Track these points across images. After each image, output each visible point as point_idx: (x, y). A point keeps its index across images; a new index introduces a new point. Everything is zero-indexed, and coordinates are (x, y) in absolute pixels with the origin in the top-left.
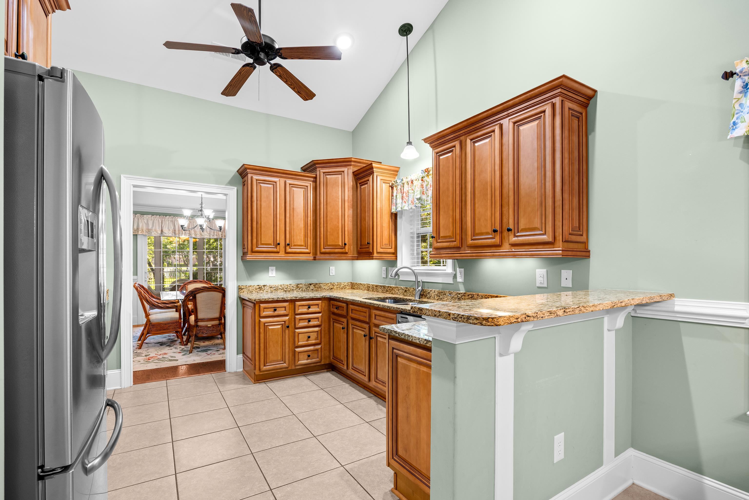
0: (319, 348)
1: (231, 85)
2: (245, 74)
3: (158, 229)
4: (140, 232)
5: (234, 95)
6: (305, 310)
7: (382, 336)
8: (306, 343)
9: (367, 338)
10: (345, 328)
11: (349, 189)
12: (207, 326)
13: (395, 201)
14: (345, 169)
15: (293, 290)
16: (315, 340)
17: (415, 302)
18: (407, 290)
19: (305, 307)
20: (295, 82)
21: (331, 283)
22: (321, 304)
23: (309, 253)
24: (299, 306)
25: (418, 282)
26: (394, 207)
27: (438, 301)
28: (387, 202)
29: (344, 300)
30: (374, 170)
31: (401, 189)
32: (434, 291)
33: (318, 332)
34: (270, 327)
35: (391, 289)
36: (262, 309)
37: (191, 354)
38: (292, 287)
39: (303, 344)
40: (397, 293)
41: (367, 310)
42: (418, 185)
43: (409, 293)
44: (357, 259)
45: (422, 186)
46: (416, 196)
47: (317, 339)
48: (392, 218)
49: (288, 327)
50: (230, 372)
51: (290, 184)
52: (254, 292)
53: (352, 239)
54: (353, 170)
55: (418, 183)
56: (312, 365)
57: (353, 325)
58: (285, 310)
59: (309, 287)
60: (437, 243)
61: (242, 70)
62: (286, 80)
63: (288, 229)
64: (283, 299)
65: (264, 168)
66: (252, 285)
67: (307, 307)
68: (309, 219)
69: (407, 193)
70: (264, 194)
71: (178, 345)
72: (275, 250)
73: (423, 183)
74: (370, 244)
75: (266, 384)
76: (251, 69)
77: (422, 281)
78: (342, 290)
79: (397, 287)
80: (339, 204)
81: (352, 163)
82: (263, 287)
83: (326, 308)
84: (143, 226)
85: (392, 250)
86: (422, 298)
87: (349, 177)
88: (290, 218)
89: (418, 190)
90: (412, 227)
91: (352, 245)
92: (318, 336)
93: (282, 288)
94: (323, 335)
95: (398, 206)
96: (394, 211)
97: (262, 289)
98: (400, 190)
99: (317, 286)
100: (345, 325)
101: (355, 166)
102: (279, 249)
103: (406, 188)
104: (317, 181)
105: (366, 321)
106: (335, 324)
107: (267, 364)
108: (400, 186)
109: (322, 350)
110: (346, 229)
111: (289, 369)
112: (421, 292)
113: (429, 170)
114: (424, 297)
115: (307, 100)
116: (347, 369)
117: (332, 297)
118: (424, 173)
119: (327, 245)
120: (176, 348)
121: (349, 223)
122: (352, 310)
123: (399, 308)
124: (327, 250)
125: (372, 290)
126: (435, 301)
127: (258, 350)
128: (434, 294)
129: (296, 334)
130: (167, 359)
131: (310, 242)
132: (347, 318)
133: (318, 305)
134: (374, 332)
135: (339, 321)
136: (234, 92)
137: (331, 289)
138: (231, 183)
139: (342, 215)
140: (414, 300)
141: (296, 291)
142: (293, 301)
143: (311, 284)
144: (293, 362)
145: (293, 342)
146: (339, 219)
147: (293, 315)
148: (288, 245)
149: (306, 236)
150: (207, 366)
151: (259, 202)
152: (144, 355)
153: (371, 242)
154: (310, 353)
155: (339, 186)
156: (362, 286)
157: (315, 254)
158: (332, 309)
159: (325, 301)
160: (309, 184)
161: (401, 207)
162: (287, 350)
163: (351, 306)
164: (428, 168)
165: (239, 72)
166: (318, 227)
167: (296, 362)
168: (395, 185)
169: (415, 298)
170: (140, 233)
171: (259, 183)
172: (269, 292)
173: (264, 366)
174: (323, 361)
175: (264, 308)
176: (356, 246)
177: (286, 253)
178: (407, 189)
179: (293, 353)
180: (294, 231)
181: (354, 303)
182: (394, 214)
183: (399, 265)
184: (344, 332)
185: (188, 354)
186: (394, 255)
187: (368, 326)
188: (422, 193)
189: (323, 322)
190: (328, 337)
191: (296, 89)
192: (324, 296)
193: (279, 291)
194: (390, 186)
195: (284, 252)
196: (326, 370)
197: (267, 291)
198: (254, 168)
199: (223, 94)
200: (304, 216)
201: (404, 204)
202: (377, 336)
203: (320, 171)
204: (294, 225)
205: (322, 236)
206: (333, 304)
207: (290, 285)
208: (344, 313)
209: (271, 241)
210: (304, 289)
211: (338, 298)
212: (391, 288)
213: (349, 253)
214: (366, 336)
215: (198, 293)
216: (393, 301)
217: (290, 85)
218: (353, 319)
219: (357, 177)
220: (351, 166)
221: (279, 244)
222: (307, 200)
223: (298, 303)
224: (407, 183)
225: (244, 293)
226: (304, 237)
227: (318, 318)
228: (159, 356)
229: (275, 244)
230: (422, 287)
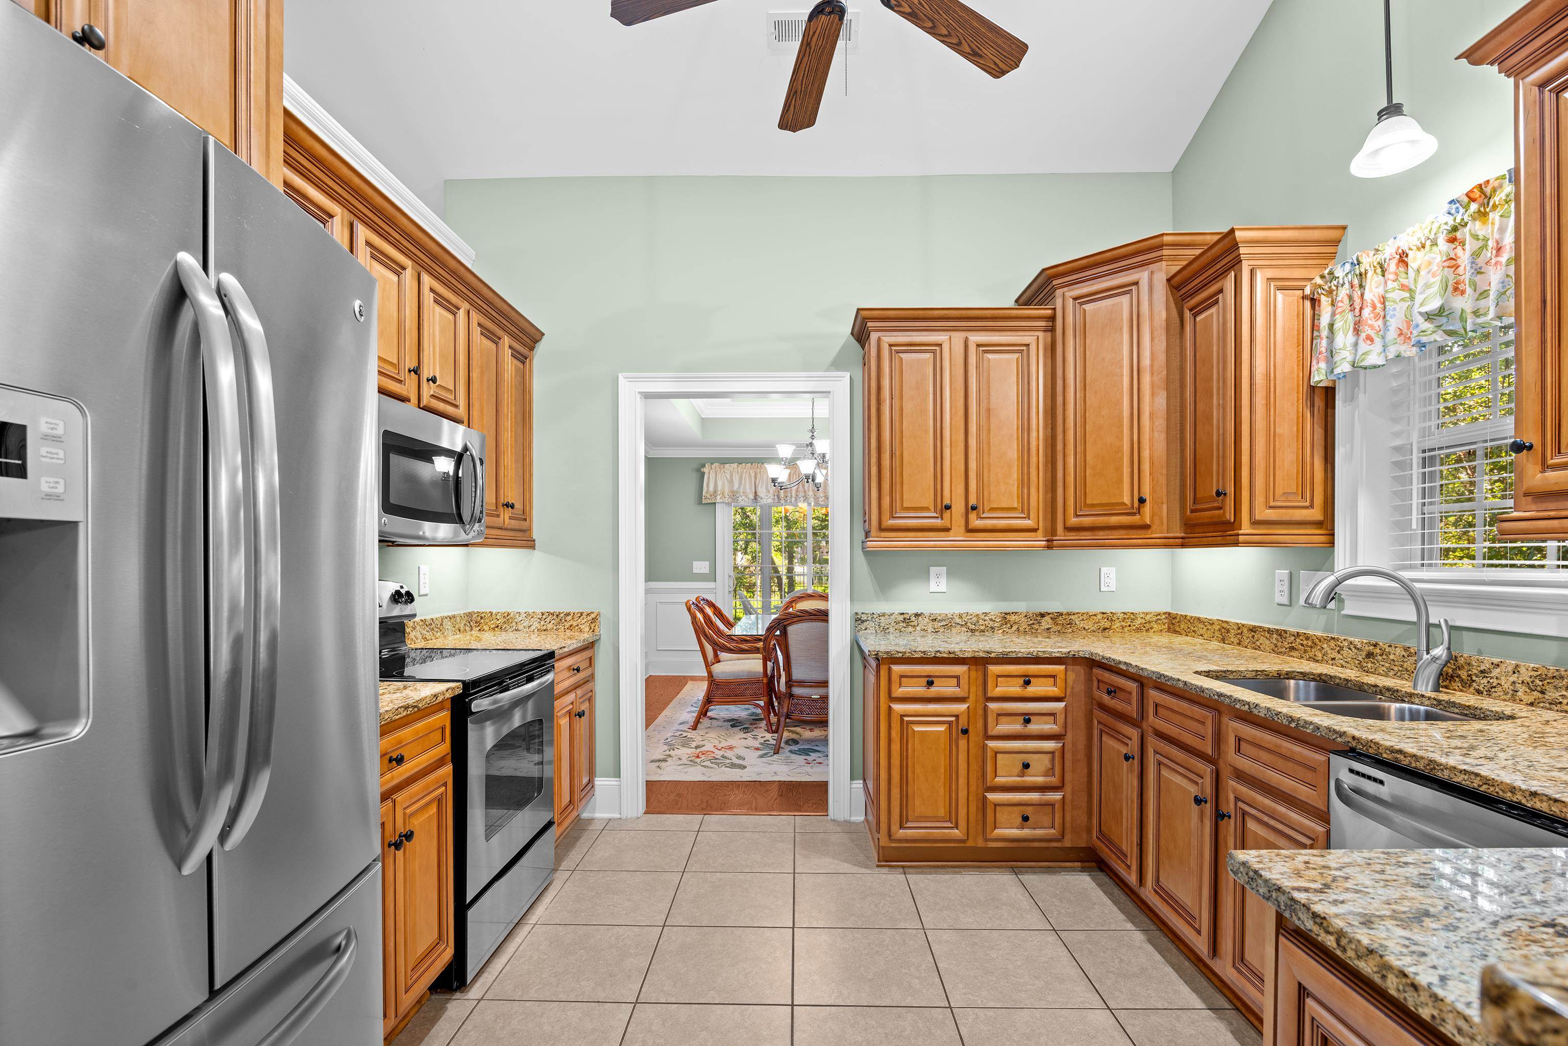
0: (1056, 801)
1: (796, 92)
2: (820, 44)
3: (748, 491)
4: (718, 497)
5: (811, 122)
6: (1015, 689)
7: (1266, 819)
8: (1018, 782)
9: (1208, 808)
10: (1133, 758)
11: (1156, 333)
12: (809, 698)
13: (1324, 343)
14: (1143, 276)
15: (992, 628)
16: (1046, 775)
17: (1417, 701)
18: (1378, 651)
19: (1015, 679)
20: (959, 22)
21: (1103, 613)
22: (1063, 676)
23: (1035, 530)
24: (999, 676)
25: (1429, 626)
26: (1323, 365)
27: (1539, 711)
28: (1293, 352)
29: (1131, 670)
30: (1242, 250)
31: (1350, 298)
32: (1510, 669)
33: (1053, 753)
34: (917, 728)
35: (1310, 644)
36: (895, 678)
37: (776, 756)
38: (991, 620)
39: (1007, 782)
40: (1333, 659)
41: (1208, 715)
42: (1430, 263)
43: (1387, 665)
44: (1183, 546)
45: (1452, 262)
46: (1421, 305)
47: (1050, 772)
48: (1313, 405)
49: (965, 732)
50: (834, 820)
51: (978, 346)
52: (891, 630)
53: (1164, 482)
54: (1167, 275)
55: (1432, 255)
56: (1036, 844)
57: (1158, 753)
58: (958, 685)
59: (1039, 623)
60: (1543, 471)
61: (811, 33)
62: (931, 21)
63: (973, 465)
64: (951, 656)
65: (908, 312)
66: (888, 612)
67: (1021, 681)
68: (1034, 434)
69: (1379, 305)
70: (909, 379)
71: (762, 730)
72: (938, 522)
73: (1459, 251)
74: (1225, 494)
75: (905, 873)
76: (833, 22)
77: (1450, 623)
78: (1138, 635)
79: (1333, 639)
80: (1122, 382)
81: (1165, 252)
82: (913, 619)
83: (1080, 687)
84: (723, 485)
85: (1316, 514)
86: (1446, 687)
87: (1155, 296)
88: (978, 436)
89: (1433, 280)
90: (1398, 428)
91: (1165, 501)
92: (1053, 765)
93: (963, 623)
94: (1068, 764)
95: (1337, 358)
96: (1323, 377)
97: (912, 624)
98: (1346, 300)
99: (1060, 620)
100: (1133, 747)
101: (1174, 258)
102: (949, 519)
103: (1374, 288)
104: (1055, 326)
105: (1205, 751)
106: (1105, 738)
107: (909, 825)
108: (1347, 286)
109: (1066, 807)
110: (1146, 454)
111: (967, 845)
112: (1445, 665)
113: (1488, 190)
114: (1457, 684)
115: (1003, 73)
116: (1141, 885)
117: (1097, 658)
118: (1462, 210)
119: (1086, 505)
120: (755, 738)
121: (1156, 434)
122: (1156, 705)
123: (1342, 734)
124: (1087, 521)
125: (1236, 641)
126: (1521, 710)
127: (887, 783)
128: (1512, 679)
129: (989, 754)
130: (728, 761)
131: (1036, 498)
132: (1139, 727)
133: (1054, 677)
134: (1232, 797)
135: (1118, 732)
136: (808, 113)
137: (1105, 629)
138: (837, 364)
139: (1132, 414)
140: (1411, 695)
141: (1001, 631)
142: (979, 662)
143: (1042, 615)
144: (980, 827)
145: (980, 773)
146: (1121, 425)
147: (981, 699)
148: (974, 508)
149: (1024, 482)
150: (795, 794)
151: (896, 402)
152: (694, 745)
153: (1230, 490)
154: (1029, 811)
155: (1121, 328)
156: (1201, 626)
157: (1052, 531)
158: (1097, 694)
159: (1078, 668)
160: (1035, 339)
161: (1350, 358)
162: (963, 794)
163: (1154, 695)
164: (1481, 181)
165: (805, 42)
166: (1058, 457)
167: (988, 830)
168: (1326, 287)
169: (1415, 687)
170: (718, 500)
171: (898, 352)
172: (929, 631)
173: (901, 827)
174: (1068, 837)
175: (901, 677)
176: (1178, 506)
177: (970, 530)
178: (1381, 291)
179: (980, 805)
180: (989, 471)
181: (1163, 685)
182: (1324, 390)
183: (1342, 561)
184: (1131, 770)
185: (771, 756)
186: (1320, 528)
187: (1212, 771)
188: (1450, 288)
189: (1069, 726)
190: (1085, 771)
191: (967, 46)
192: (1073, 653)
193: (954, 630)
194: (1304, 298)
195: (963, 529)
196: (1079, 864)
197: (923, 628)
198: (882, 316)
199: (784, 126)
200: (1018, 429)
201: (1363, 347)
202: (1244, 814)
203: (1064, 298)
204: (989, 454)
205: (1070, 479)
206: (1100, 678)
207: (986, 614)
208: (1132, 709)
209: (927, 500)
210: (1024, 626)
211: (1112, 664)
212: (1307, 639)
213: (1154, 527)
214: (1201, 801)
215: (790, 624)
216: (1318, 689)
217: (946, 36)
218: (1160, 735)
219: (1183, 291)
220: (1161, 260)
221: (948, 507)
222: (1029, 383)
223: (994, 669)
224: (1379, 270)
225: (868, 631)
226: (1018, 487)
227: (1053, 714)
228: (717, 752)
229: (939, 507)
230: (1449, 648)
